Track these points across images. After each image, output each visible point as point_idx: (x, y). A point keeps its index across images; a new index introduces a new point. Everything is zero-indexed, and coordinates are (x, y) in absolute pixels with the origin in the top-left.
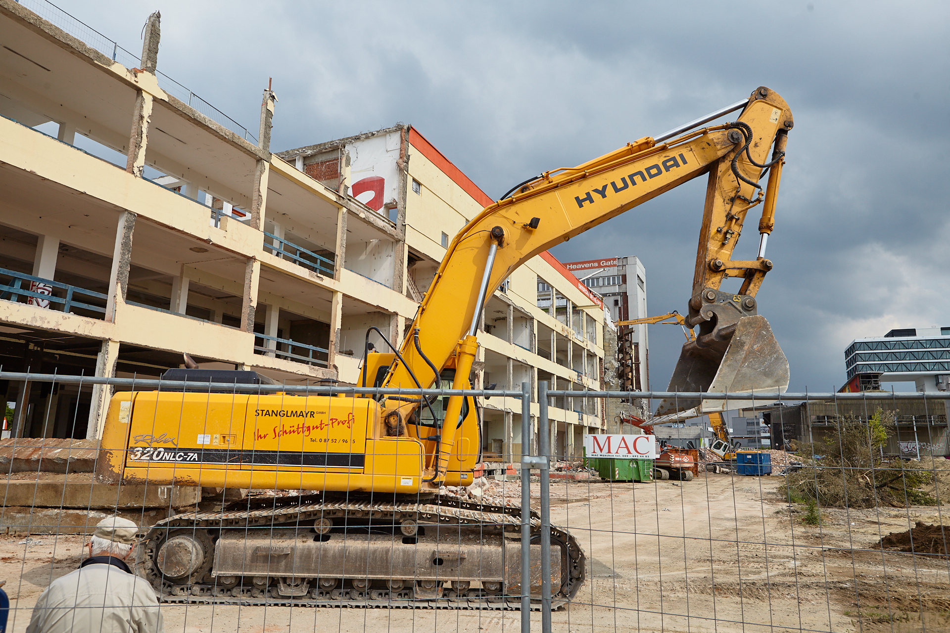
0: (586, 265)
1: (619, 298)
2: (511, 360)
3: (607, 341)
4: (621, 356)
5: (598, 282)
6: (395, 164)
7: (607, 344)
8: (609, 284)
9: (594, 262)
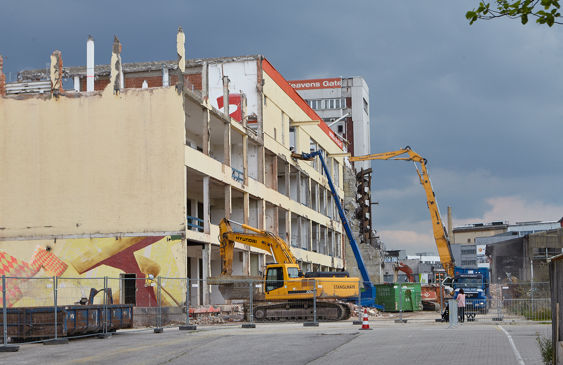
0: (307, 85)
1: (343, 124)
2: (301, 217)
3: (347, 181)
4: (359, 196)
5: (320, 104)
6: (255, 87)
7: (347, 185)
8: (332, 107)
9: (315, 81)
